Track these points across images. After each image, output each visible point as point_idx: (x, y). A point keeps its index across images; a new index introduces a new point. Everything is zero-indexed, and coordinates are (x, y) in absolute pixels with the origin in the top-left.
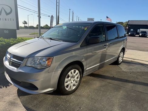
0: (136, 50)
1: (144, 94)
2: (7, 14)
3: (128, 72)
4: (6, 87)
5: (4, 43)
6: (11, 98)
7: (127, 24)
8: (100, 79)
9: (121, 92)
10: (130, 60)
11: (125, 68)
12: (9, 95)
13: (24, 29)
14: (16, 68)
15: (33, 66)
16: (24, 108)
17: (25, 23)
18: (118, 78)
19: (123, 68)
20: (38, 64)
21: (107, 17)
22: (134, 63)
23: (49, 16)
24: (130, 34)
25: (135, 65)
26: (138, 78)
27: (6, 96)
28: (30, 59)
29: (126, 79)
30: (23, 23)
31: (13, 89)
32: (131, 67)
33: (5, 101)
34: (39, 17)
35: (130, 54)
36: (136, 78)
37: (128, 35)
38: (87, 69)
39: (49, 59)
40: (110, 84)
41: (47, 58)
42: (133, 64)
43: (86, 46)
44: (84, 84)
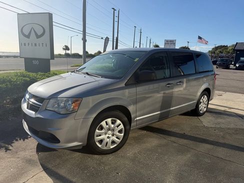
0: (240, 93)
1: (225, 161)
2: (38, 37)
3: (211, 127)
4: (24, 140)
5: (28, 79)
6: (27, 153)
7: (234, 50)
8: (161, 135)
9: (189, 156)
10: (223, 109)
11: (209, 122)
12: (25, 149)
13: (64, 57)
14: (34, 113)
15: (56, 110)
16: (41, 167)
17: (67, 48)
18: (190, 136)
19: (207, 121)
20: (62, 108)
21: (200, 38)
22: (228, 115)
23: (102, 38)
24: (237, 65)
25: (228, 117)
26: (224, 138)
27: (21, 151)
28: (52, 101)
29: (204, 138)
30: (64, 49)
31: (32, 143)
32: (220, 120)
33: (18, 158)
34: (85, 41)
35: (226, 100)
36: (222, 137)
37: (235, 68)
38: (138, 118)
39: (77, 101)
40: (174, 144)
41: (74, 99)
42: (224, 116)
43: (135, 84)
44: (133, 141)
